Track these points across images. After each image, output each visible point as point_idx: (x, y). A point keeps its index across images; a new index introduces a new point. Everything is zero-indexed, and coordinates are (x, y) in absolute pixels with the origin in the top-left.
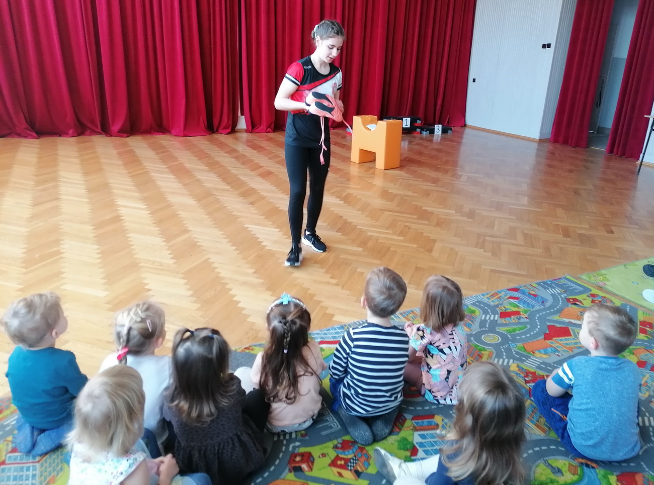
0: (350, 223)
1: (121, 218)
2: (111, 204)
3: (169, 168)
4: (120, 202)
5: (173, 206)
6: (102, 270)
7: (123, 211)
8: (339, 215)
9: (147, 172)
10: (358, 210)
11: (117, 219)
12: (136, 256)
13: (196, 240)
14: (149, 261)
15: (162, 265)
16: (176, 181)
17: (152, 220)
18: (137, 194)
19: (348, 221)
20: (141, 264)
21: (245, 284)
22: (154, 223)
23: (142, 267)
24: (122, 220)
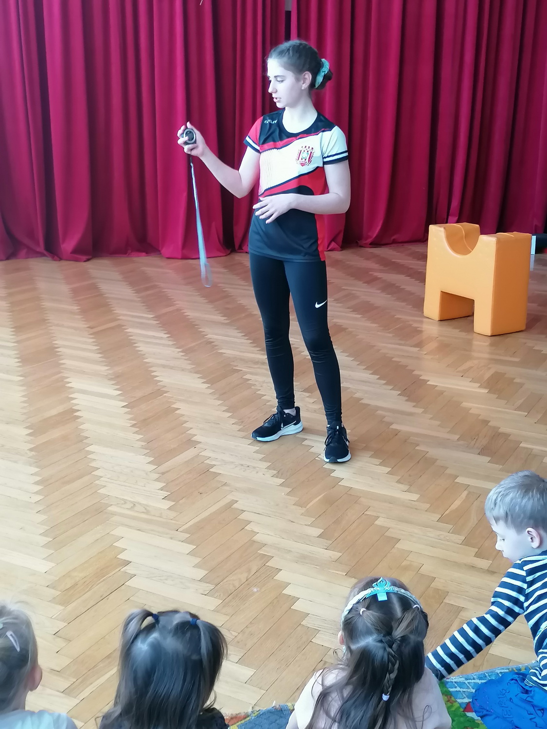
0: (506, 436)
1: (77, 414)
2: (59, 388)
3: (157, 318)
4: (75, 383)
5: (166, 392)
6: (43, 517)
7: (80, 401)
8: (480, 418)
9: (120, 326)
10: (519, 408)
11: (70, 415)
12: (102, 491)
13: (208, 462)
14: (125, 501)
15: (147, 512)
16: (171, 343)
17: (130, 419)
18: (103, 369)
19: (501, 430)
20: (110, 508)
21: (303, 559)
22: (133, 426)
23: (114, 514)
24: (78, 417)
